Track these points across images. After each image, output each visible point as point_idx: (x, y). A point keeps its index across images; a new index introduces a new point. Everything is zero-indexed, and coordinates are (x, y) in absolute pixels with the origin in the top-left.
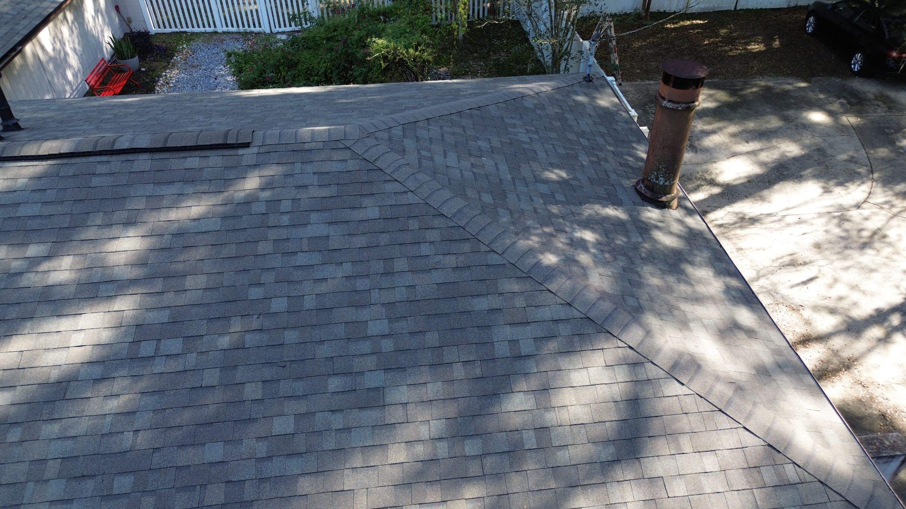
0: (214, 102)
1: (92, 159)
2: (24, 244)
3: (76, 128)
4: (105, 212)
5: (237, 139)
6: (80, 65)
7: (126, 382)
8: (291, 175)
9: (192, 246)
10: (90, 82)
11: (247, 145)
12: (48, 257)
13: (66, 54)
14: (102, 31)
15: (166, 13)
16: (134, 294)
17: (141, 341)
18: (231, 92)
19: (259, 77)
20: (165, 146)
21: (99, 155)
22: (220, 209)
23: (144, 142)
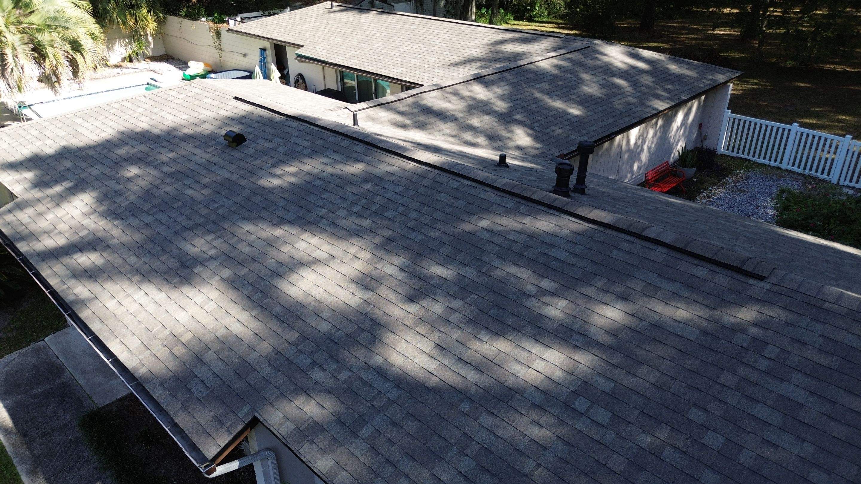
0: (746, 227)
1: (622, 235)
2: (543, 276)
3: (622, 208)
4: (609, 280)
5: (754, 269)
6: (647, 161)
7: (552, 420)
8: (794, 326)
9: (660, 342)
10: (648, 176)
11: (761, 278)
12: (553, 294)
13: (642, 150)
14: (679, 141)
15: (741, 140)
16: (595, 355)
17: (580, 395)
18: (768, 225)
19: (803, 220)
20: (684, 248)
21: (628, 234)
22: (705, 323)
23: (668, 238)
